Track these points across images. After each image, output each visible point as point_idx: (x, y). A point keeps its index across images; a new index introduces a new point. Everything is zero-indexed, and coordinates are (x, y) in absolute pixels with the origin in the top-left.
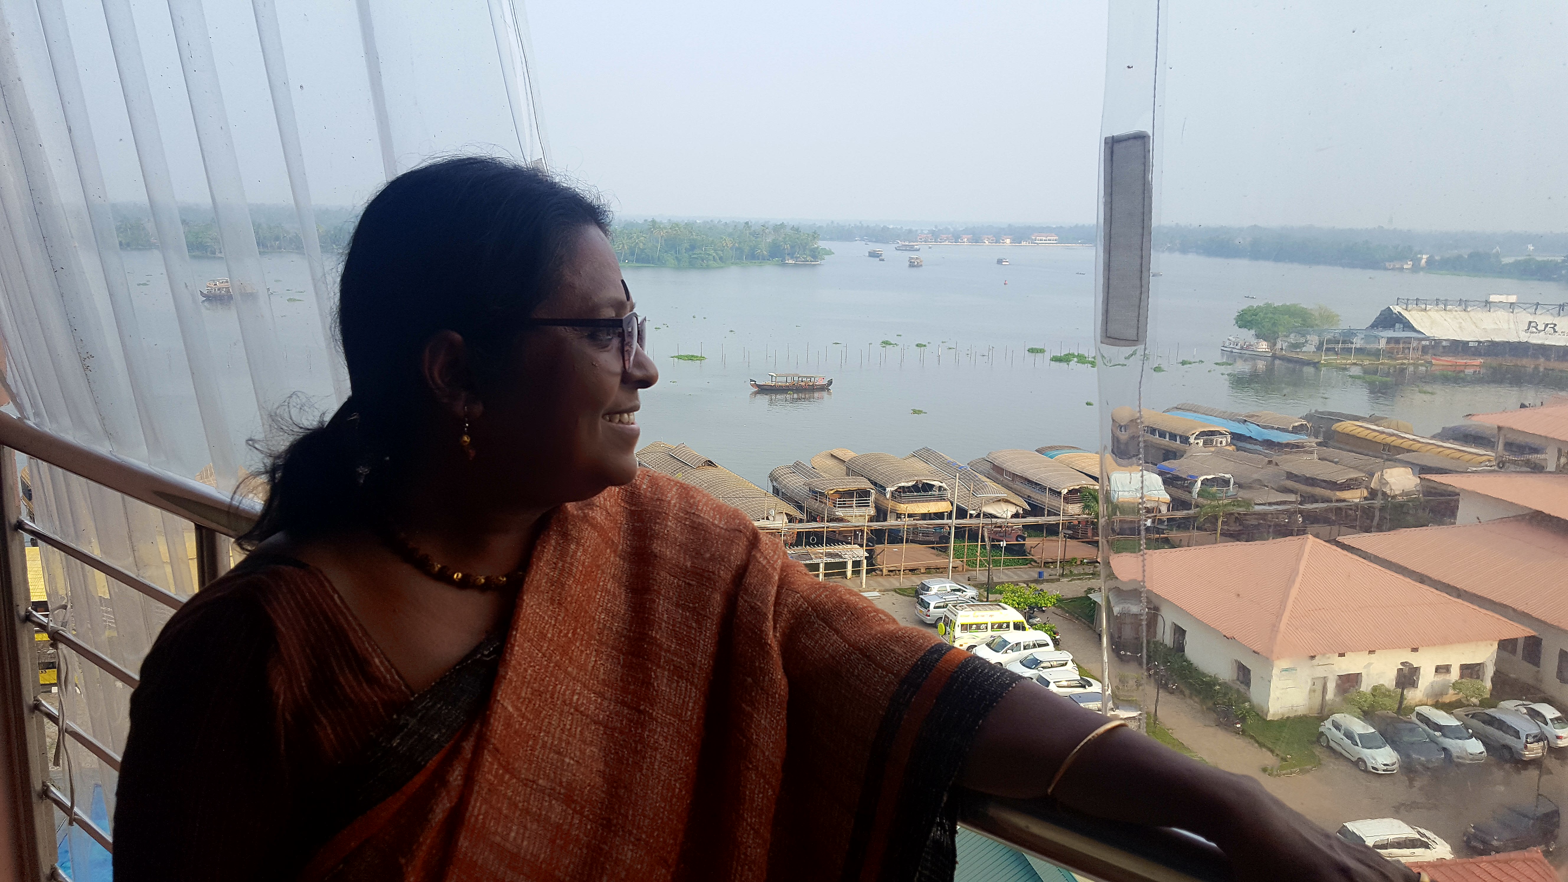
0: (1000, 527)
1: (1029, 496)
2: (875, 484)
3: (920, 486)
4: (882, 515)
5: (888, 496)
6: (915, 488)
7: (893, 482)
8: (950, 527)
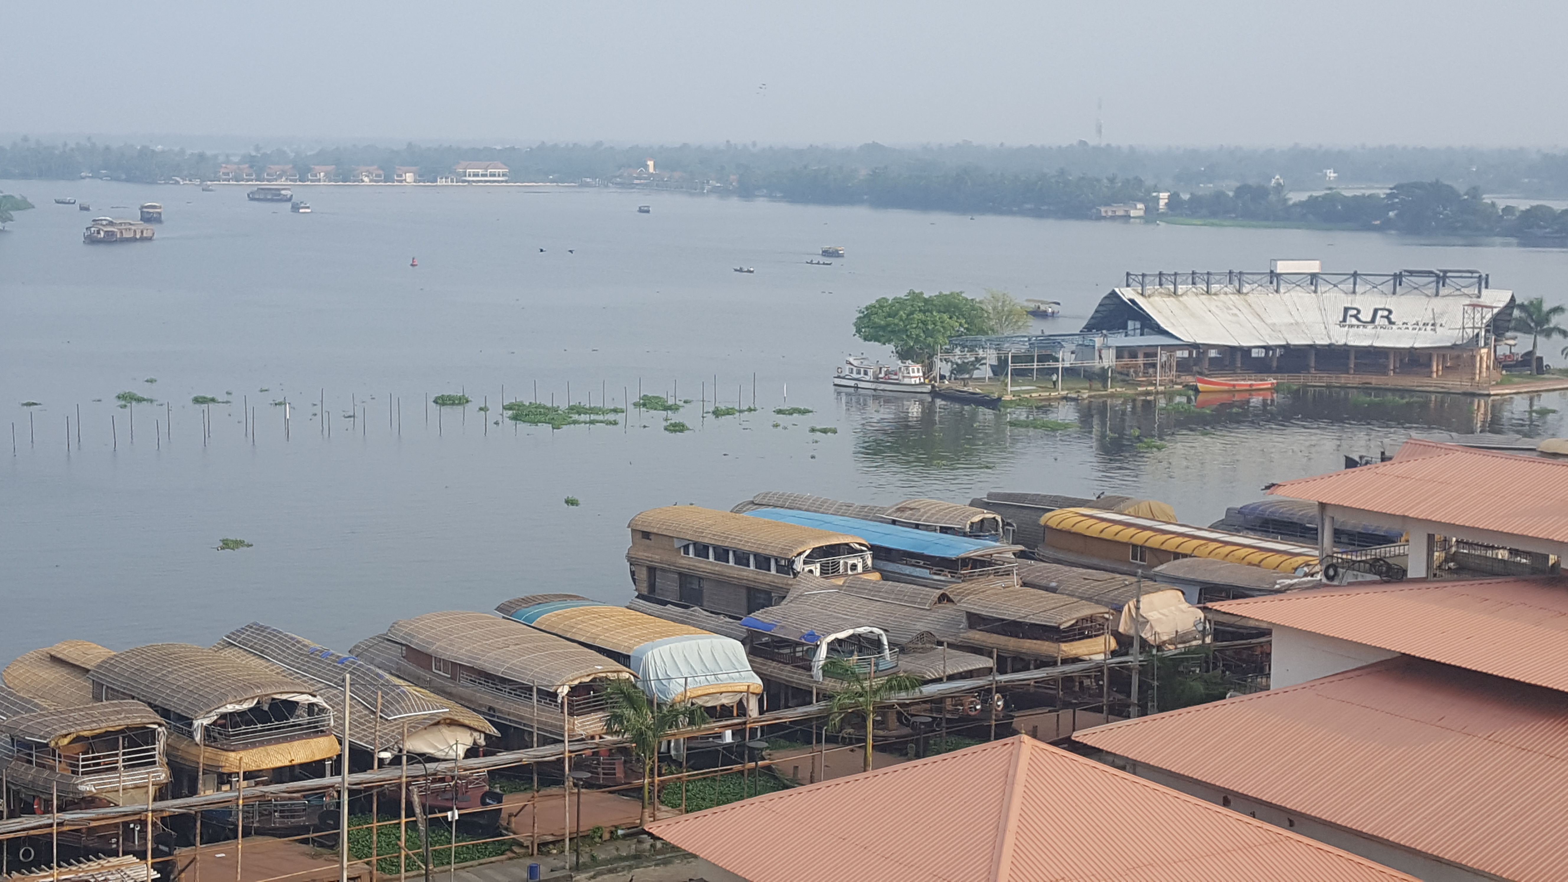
0: (442, 780)
1: (490, 708)
2: (165, 713)
3: (266, 708)
4: (185, 783)
5: (198, 738)
6: (257, 714)
7: (208, 706)
8: (339, 792)
